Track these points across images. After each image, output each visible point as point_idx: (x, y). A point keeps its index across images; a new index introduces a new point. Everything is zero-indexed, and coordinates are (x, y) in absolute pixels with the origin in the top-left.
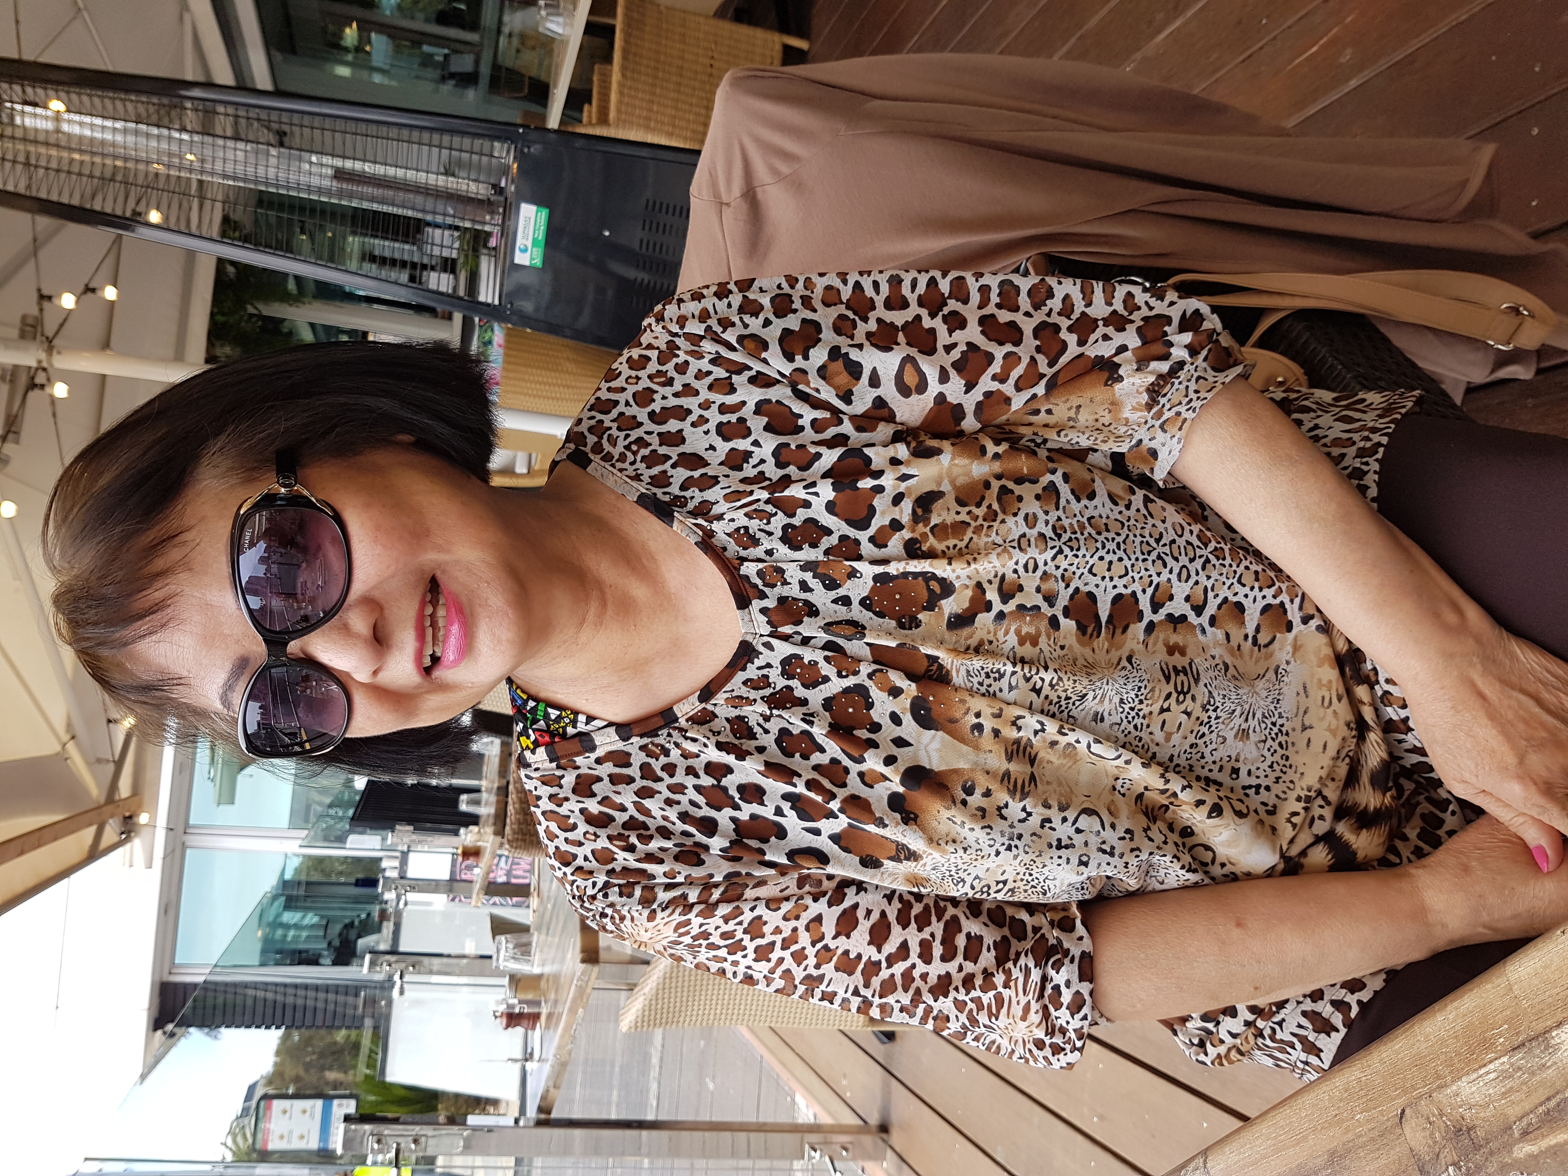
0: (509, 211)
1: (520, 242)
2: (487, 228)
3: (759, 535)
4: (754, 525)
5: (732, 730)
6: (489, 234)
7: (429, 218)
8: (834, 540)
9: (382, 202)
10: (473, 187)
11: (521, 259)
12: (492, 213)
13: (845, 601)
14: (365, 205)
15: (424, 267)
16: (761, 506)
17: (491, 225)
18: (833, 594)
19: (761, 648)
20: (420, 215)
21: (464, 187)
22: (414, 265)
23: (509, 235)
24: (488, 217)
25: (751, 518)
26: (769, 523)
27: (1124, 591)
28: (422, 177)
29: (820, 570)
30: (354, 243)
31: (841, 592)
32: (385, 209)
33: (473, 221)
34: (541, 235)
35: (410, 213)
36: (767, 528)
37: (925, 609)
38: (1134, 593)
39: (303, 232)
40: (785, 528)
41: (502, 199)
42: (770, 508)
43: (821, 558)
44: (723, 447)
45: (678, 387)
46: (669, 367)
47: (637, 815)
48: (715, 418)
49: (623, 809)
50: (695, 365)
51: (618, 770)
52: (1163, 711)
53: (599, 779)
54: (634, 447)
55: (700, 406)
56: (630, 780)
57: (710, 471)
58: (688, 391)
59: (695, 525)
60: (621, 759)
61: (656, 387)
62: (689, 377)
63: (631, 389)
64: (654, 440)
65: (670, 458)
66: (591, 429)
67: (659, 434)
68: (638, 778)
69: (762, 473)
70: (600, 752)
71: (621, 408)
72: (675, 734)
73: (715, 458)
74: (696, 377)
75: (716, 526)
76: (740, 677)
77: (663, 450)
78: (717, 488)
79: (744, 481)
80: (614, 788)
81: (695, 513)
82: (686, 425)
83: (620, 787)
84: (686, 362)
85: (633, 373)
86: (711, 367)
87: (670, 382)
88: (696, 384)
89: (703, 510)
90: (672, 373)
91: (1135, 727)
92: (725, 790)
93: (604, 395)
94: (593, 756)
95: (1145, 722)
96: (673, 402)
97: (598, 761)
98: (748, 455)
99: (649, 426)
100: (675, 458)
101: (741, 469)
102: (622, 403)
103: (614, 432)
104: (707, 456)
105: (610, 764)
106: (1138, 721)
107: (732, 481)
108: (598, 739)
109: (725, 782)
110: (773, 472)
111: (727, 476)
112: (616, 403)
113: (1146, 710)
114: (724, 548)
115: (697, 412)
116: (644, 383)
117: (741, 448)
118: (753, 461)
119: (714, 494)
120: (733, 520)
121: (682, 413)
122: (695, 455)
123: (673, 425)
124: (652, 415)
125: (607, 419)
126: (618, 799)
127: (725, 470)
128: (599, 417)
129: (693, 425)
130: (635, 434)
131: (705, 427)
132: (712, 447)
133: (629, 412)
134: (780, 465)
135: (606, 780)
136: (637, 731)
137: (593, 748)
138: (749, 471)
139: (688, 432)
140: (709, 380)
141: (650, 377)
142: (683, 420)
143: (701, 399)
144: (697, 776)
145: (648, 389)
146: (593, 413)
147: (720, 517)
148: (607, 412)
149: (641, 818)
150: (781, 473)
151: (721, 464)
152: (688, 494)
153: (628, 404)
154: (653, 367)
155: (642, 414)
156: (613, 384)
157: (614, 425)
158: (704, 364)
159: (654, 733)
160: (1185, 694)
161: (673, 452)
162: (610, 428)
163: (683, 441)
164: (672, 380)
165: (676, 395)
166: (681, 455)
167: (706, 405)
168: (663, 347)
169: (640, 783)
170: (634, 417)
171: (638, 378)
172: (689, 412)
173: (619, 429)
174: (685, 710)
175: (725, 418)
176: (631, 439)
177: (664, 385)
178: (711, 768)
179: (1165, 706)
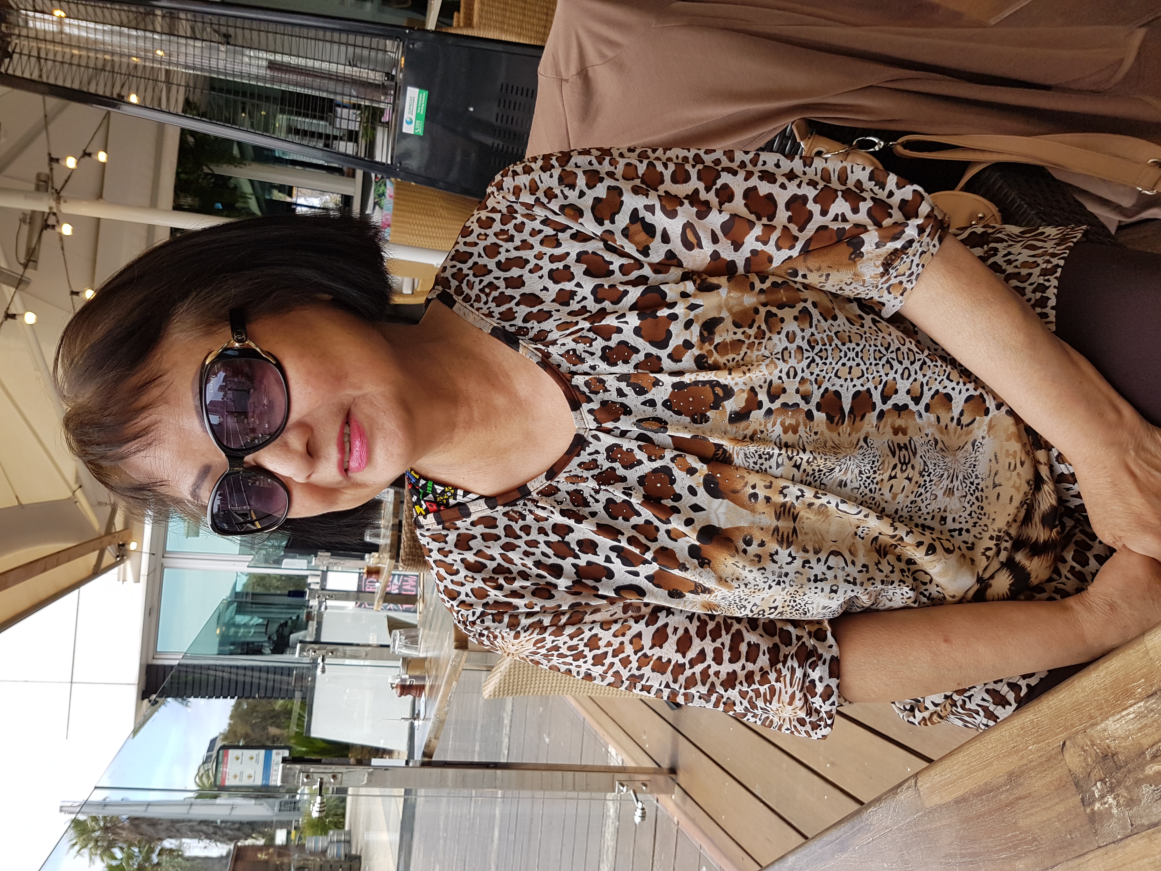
0: (398, 93)
1: (407, 116)
2: (382, 106)
3: (584, 355)
4: (580, 347)
6: (383, 111)
8: (640, 357)
10: (372, 75)
11: (407, 129)
12: (386, 94)
13: (652, 403)
15: (335, 138)
16: (585, 333)
17: (385, 103)
18: (642, 398)
19: (591, 439)
21: (365, 75)
22: (328, 137)
23: (398, 111)
24: (382, 98)
25: (577, 342)
26: (591, 346)
27: (861, 389)
29: (631, 381)
33: (372, 101)
34: (422, 112)
36: (590, 350)
37: (712, 408)
38: (869, 390)
40: (604, 349)
41: (393, 84)
42: (591, 335)
43: (632, 371)
44: (554, 288)
45: (517, 242)
46: (510, 226)
47: (503, 563)
48: (547, 266)
49: (493, 559)
50: (530, 225)
51: (487, 531)
52: (891, 478)
53: (474, 537)
54: (487, 290)
55: (535, 257)
56: (497, 538)
57: (545, 307)
58: (526, 245)
59: (535, 349)
60: (490, 522)
61: (500, 243)
62: (525, 235)
63: (482, 244)
64: (501, 284)
65: (515, 298)
66: (453, 276)
67: (505, 279)
68: (503, 537)
69: (584, 307)
70: (474, 517)
71: (475, 259)
72: (529, 503)
73: (548, 297)
74: (531, 235)
75: (551, 349)
76: (576, 461)
77: (509, 292)
78: (552, 319)
79: (571, 313)
80: (485, 544)
81: (535, 340)
82: (525, 272)
83: (490, 543)
84: (523, 223)
85: (483, 231)
86: (542, 227)
87: (511, 239)
88: (531, 240)
89: (541, 337)
90: (512, 232)
91: (871, 490)
92: (568, 544)
93: (462, 248)
94: (469, 520)
95: (878, 487)
96: (514, 254)
97: (473, 524)
98: (573, 294)
99: (497, 273)
100: (518, 298)
101: (568, 305)
102: (476, 254)
103: (471, 278)
104: (542, 295)
105: (482, 526)
106: (873, 486)
107: (562, 314)
108: (472, 508)
109: (567, 538)
110: (593, 306)
111: (558, 311)
112: (471, 255)
113: (879, 478)
114: (559, 366)
115: (533, 262)
116: (492, 239)
117: (568, 289)
118: (577, 298)
119: (548, 325)
120: (564, 344)
121: (522, 263)
122: (533, 295)
123: (515, 272)
124: (499, 264)
125: (465, 267)
126: (488, 552)
127: (557, 306)
128: (459, 265)
129: (531, 271)
130: (487, 279)
131: (540, 273)
132: (545, 289)
133: (481, 261)
134: (598, 301)
135: (480, 538)
136: (500, 501)
137: (469, 515)
138: (574, 306)
139: (527, 277)
140: (541, 236)
141: (496, 234)
142: (523, 268)
143: (535, 251)
144: (547, 534)
145: (495, 244)
146: (454, 263)
147: (554, 343)
148: (465, 262)
149: (506, 565)
150: (598, 306)
151: (553, 301)
152: (529, 325)
153: (480, 255)
154: (497, 226)
155: (491, 264)
156: (468, 239)
157: (471, 272)
158: (537, 225)
159: (513, 503)
160: (907, 464)
161: (517, 293)
162: (468, 275)
163: (523, 284)
164: (512, 237)
165: (517, 249)
166: (523, 295)
167: (539, 256)
168: (505, 211)
169: (504, 540)
170: (486, 266)
171: (486, 235)
172: (527, 261)
173: (475, 275)
174: (536, 486)
175: (555, 266)
176: (484, 283)
177: (506, 240)
178: (556, 528)
179: (893, 474)
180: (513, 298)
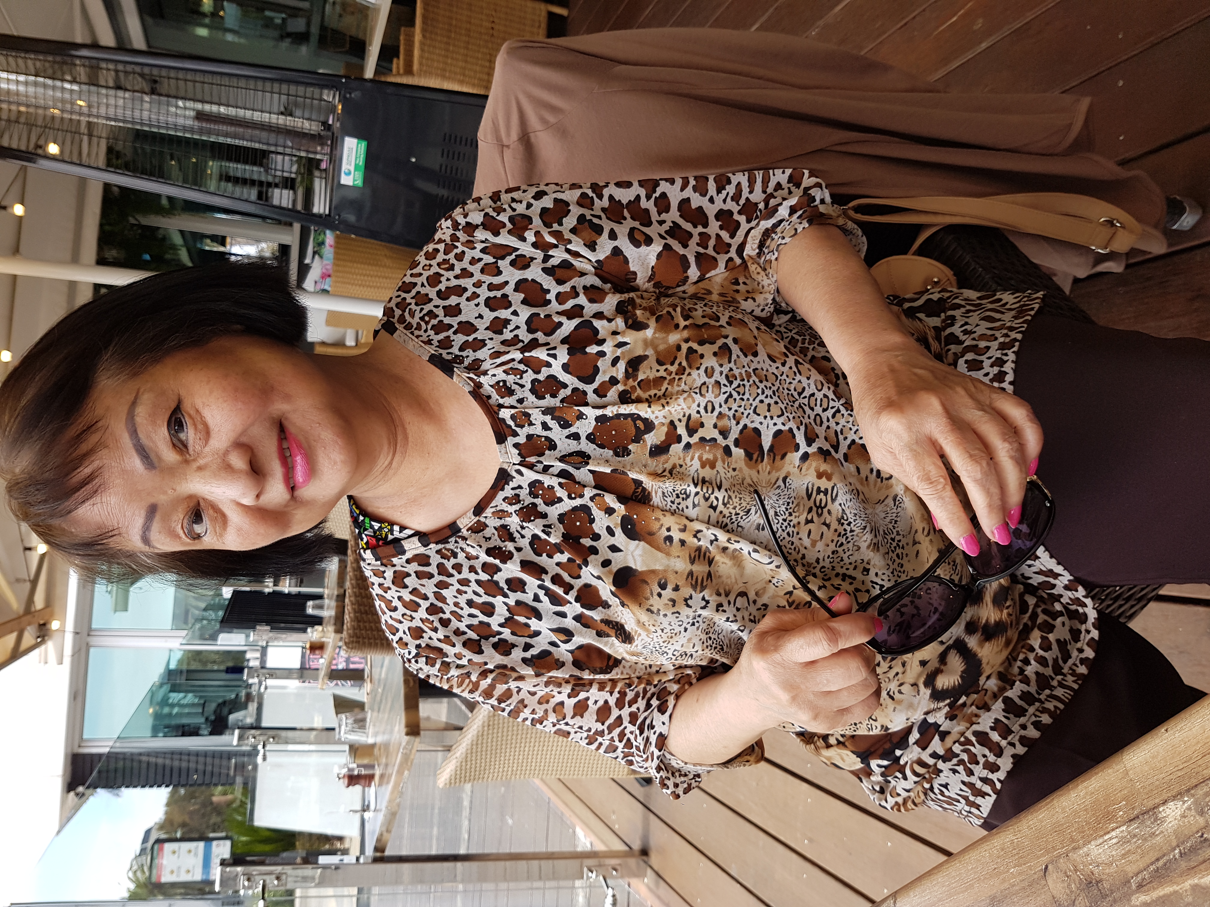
0: (335, 145)
1: (345, 167)
2: (318, 157)
3: (515, 387)
4: (511, 379)
5: (499, 536)
6: (320, 161)
7: (273, 149)
8: (568, 391)
9: (235, 136)
10: (307, 124)
11: (346, 180)
12: (322, 145)
13: (576, 437)
14: (221, 140)
15: (269, 185)
16: (516, 365)
17: (321, 154)
18: (567, 432)
19: (514, 474)
20: (265, 147)
21: (300, 125)
22: (261, 183)
23: (335, 160)
24: (319, 148)
25: (508, 374)
26: (521, 378)
27: (783, 428)
28: (266, 117)
29: (557, 414)
30: (213, 166)
31: (573, 430)
32: (237, 142)
33: (308, 152)
34: (361, 162)
35: (257, 146)
36: (520, 382)
37: (633, 441)
38: (791, 430)
39: (172, 159)
40: (533, 382)
41: (330, 134)
42: (522, 367)
43: (559, 405)
44: (489, 316)
45: (457, 271)
46: (451, 256)
47: (436, 602)
48: (484, 293)
49: (426, 598)
50: (470, 254)
51: (421, 568)
52: (808, 522)
53: (408, 575)
54: (427, 319)
55: (474, 285)
56: (430, 576)
57: (479, 335)
58: (465, 274)
59: (469, 378)
60: (423, 560)
61: (442, 272)
62: (465, 264)
63: (426, 274)
64: (440, 312)
65: (453, 326)
66: (397, 305)
67: (444, 307)
68: (436, 574)
69: (516, 336)
70: (409, 555)
71: (418, 288)
72: (460, 540)
73: (482, 325)
74: (471, 263)
75: (483, 379)
76: (501, 495)
77: (447, 320)
78: (485, 349)
79: (503, 343)
80: (420, 582)
81: (469, 369)
82: (462, 300)
83: (424, 581)
84: (463, 252)
85: (428, 262)
86: (482, 255)
87: (452, 268)
88: (471, 269)
89: (475, 367)
90: (453, 261)
91: (788, 534)
92: (496, 583)
93: (408, 279)
94: (405, 558)
95: (795, 530)
96: (454, 282)
97: (408, 561)
98: (507, 322)
99: (437, 301)
100: (456, 326)
101: (501, 333)
102: (419, 284)
103: (413, 307)
104: (477, 323)
105: (416, 564)
106: (790, 530)
107: (494, 344)
108: (406, 545)
109: (496, 578)
110: (525, 337)
111: (491, 339)
112: (415, 284)
113: (795, 521)
114: (489, 397)
115: (471, 289)
116: (435, 269)
117: (503, 317)
118: (511, 327)
119: (483, 354)
120: (494, 375)
121: (460, 291)
122: (468, 322)
123: (453, 300)
124: (439, 294)
125: (408, 297)
126: (423, 590)
127: (490, 334)
128: (404, 295)
129: (468, 299)
130: (427, 308)
131: (476, 301)
132: (480, 316)
133: (423, 291)
134: (530, 331)
135: (414, 575)
136: (433, 540)
137: (403, 552)
138: (508, 335)
139: (464, 304)
140: (480, 265)
141: (439, 265)
142: (461, 296)
143: (474, 280)
144: (477, 573)
145: (437, 273)
146: (400, 293)
147: (485, 373)
148: (409, 292)
149: (440, 604)
150: (531, 336)
151: (487, 329)
152: (464, 354)
153: (423, 285)
154: (440, 257)
155: (432, 293)
156: (415, 271)
157: (413, 301)
158: (477, 254)
159: (445, 541)
160: (822, 508)
161: (454, 321)
162: (410, 304)
163: (460, 312)
164: (453, 265)
165: (456, 277)
166: (460, 323)
167: (478, 284)
168: (448, 240)
169: (437, 578)
170: (427, 295)
171: (430, 266)
172: (465, 290)
173: (417, 304)
174: (466, 522)
175: (492, 294)
176: (424, 312)
177: (447, 270)
178: (486, 567)
179: (809, 518)
180: (450, 326)
